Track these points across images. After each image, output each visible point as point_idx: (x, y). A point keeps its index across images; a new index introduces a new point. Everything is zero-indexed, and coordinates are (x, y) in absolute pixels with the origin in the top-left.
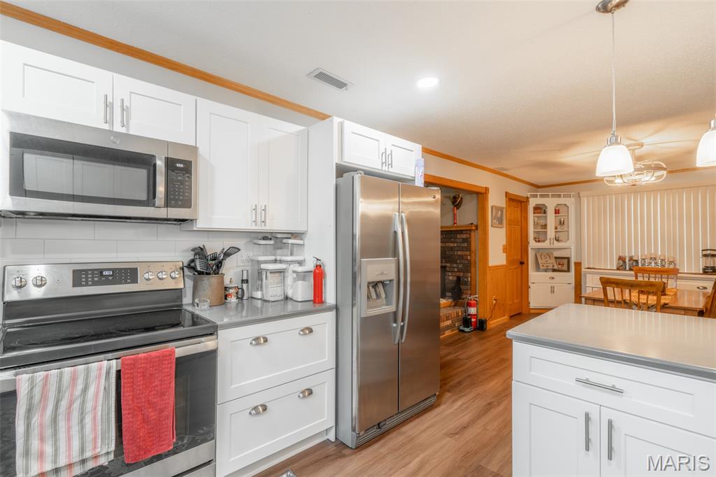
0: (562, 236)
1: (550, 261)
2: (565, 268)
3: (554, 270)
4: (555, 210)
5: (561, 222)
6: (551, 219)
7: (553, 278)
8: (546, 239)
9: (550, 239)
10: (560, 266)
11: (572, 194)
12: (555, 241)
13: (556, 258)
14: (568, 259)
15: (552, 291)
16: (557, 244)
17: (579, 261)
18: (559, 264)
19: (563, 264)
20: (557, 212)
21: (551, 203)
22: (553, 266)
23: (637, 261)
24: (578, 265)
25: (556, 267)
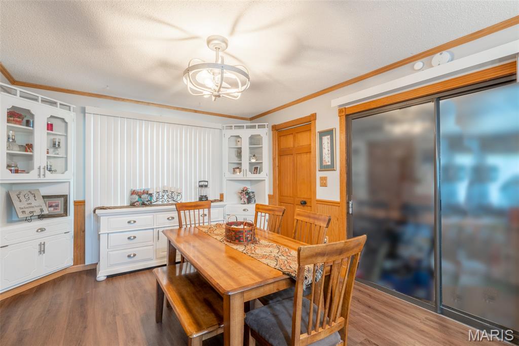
0: (57, 164)
1: (34, 203)
2: (60, 210)
3: (41, 217)
4: (48, 124)
5: (54, 144)
6: (40, 138)
7: (42, 230)
8: (33, 169)
9: (39, 168)
10: (52, 209)
11: (72, 106)
12: (47, 172)
13: (44, 197)
14: (65, 198)
15: (42, 250)
16: (50, 177)
17: (81, 199)
18: (51, 206)
19: (57, 206)
20: (50, 127)
21: (41, 113)
22: (42, 210)
23: (151, 195)
24: (80, 205)
25: (46, 212)
